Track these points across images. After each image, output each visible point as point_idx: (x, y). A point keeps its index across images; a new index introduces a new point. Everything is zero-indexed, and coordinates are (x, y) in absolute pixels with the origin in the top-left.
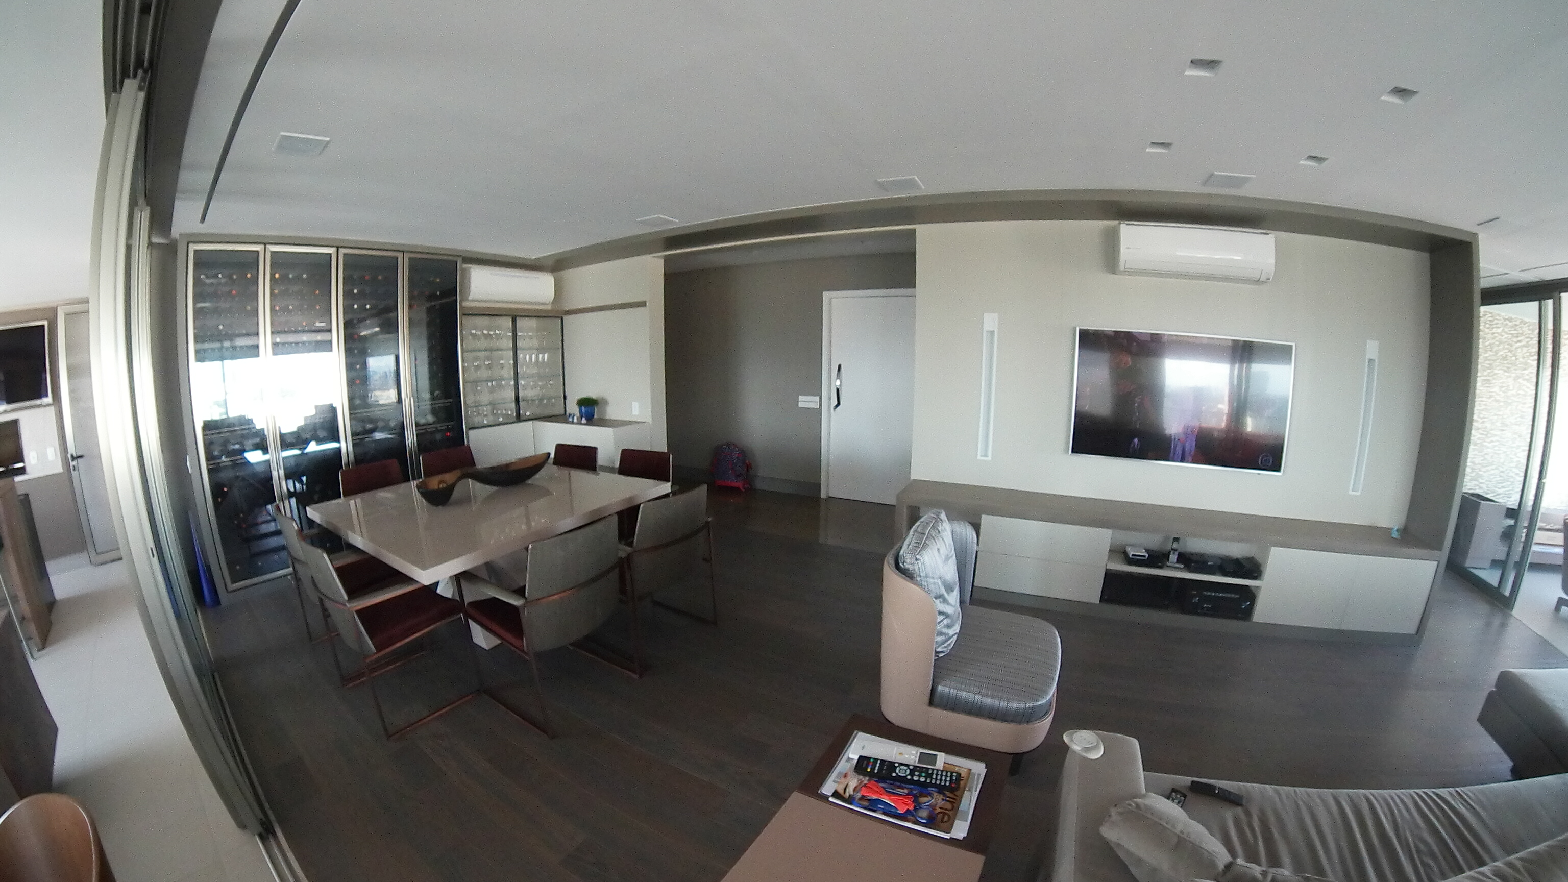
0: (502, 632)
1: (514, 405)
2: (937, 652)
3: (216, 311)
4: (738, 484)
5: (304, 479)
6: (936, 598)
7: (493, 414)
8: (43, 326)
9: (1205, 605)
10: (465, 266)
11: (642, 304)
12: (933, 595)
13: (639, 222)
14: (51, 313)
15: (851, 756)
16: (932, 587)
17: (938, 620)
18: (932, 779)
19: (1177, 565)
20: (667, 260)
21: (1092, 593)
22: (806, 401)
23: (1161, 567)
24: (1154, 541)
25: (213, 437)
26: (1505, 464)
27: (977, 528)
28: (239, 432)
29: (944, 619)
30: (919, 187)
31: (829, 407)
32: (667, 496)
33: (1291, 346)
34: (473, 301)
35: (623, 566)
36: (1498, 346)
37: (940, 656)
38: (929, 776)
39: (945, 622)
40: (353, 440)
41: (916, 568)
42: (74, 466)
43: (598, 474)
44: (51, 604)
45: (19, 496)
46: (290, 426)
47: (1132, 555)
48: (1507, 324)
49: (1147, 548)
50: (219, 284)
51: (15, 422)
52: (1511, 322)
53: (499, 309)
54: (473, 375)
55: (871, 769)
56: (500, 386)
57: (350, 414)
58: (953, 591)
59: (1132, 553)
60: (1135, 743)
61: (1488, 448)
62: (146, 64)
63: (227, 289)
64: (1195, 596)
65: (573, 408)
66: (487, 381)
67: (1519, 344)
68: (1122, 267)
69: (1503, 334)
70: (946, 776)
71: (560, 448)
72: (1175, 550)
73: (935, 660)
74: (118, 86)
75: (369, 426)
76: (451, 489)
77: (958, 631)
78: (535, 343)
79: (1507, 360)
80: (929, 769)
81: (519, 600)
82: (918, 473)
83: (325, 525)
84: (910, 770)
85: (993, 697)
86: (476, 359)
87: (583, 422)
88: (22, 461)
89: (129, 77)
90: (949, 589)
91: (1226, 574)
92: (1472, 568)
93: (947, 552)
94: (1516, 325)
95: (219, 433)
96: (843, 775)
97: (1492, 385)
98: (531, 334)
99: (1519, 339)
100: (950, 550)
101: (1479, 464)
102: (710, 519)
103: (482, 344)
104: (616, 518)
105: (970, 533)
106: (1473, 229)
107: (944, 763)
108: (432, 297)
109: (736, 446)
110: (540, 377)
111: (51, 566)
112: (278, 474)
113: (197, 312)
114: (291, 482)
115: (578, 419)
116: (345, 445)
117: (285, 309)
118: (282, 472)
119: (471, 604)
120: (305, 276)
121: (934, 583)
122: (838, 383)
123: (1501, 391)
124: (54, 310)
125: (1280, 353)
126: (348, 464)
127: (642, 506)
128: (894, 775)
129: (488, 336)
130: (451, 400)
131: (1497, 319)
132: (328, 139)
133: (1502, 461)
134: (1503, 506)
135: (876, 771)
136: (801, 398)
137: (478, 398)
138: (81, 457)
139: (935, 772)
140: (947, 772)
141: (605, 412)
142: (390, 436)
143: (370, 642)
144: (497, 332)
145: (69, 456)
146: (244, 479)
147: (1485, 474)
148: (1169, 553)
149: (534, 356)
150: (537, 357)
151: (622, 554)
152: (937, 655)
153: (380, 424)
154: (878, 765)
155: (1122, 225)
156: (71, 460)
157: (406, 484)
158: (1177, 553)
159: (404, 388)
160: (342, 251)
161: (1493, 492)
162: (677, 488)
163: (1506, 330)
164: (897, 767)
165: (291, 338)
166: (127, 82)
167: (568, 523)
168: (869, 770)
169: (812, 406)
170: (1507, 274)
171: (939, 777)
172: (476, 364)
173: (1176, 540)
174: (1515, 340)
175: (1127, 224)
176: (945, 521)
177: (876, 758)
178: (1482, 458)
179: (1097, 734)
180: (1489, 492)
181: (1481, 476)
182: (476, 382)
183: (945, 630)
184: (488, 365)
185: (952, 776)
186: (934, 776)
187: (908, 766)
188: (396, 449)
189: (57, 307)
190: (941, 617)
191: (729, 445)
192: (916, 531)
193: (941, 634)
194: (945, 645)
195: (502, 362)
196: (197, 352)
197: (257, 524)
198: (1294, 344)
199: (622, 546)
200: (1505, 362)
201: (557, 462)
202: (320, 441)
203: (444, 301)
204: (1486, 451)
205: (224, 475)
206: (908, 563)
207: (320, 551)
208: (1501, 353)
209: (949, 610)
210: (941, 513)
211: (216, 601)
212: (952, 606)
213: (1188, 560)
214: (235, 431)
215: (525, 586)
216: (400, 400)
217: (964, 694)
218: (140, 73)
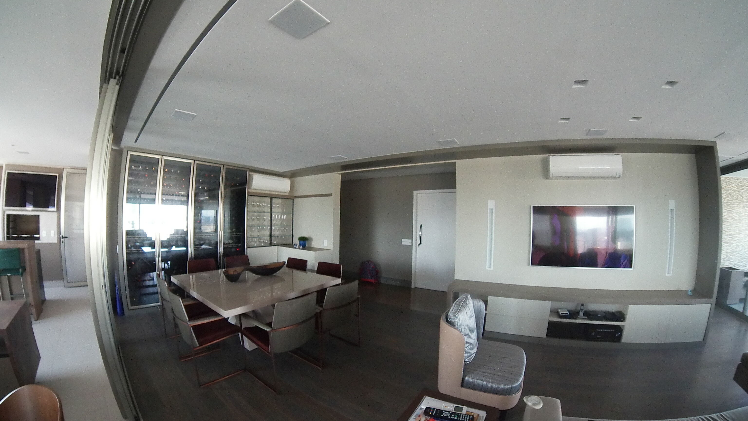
0: (260, 343)
1: (269, 238)
2: (465, 361)
3: (138, 182)
4: (372, 280)
5: (169, 262)
6: (465, 335)
7: (259, 242)
8: (56, 176)
9: (598, 336)
10: (251, 173)
11: (331, 195)
12: (464, 334)
13: (331, 158)
14: (61, 171)
15: (422, 407)
16: (463, 330)
17: (466, 346)
18: (460, 418)
19: (584, 317)
20: (342, 175)
21: (542, 333)
22: (405, 242)
23: (576, 319)
24: (572, 306)
25: (130, 238)
26: (742, 250)
27: (486, 302)
28: (142, 238)
29: (469, 345)
30: (455, 143)
31: (416, 245)
32: (338, 285)
33: (633, 207)
34: (254, 189)
35: (318, 316)
36: (733, 193)
37: (467, 363)
38: (459, 416)
39: (470, 347)
40: (194, 248)
41: (456, 321)
42: (63, 241)
43: (307, 273)
44: (43, 301)
45: (36, 249)
46: (165, 237)
47: (562, 313)
48: (736, 182)
49: (569, 309)
50: (140, 170)
51: (38, 217)
52: (738, 180)
53: (264, 194)
54: (251, 223)
55: (432, 413)
56: (263, 229)
57: (194, 236)
58: (473, 332)
59: (561, 313)
60: (559, 401)
61: (733, 244)
62: (120, 74)
63: (143, 173)
64: (592, 332)
65: (296, 241)
66: (258, 226)
67: (743, 190)
68: (551, 176)
69: (735, 187)
70: (467, 417)
71: (289, 259)
72: (582, 310)
73: (464, 365)
74: (107, 81)
75: (202, 242)
76: (239, 275)
77: (476, 351)
78: (280, 210)
79: (738, 199)
80: (459, 413)
81: (269, 328)
82: (457, 277)
83: (178, 285)
84: (450, 414)
85: (492, 383)
86: (254, 216)
87: (300, 248)
88: (39, 234)
89: (112, 78)
90: (472, 331)
91: (607, 320)
92: (731, 304)
93: (470, 313)
94: (741, 181)
95: (133, 237)
96: (418, 415)
97: (732, 213)
98: (278, 206)
99: (743, 188)
100: (472, 312)
101: (730, 252)
102: (359, 297)
103: (257, 209)
104: (316, 293)
105: (482, 305)
106: (713, 140)
107: (467, 411)
108: (235, 185)
109: (371, 262)
110: (282, 226)
111: (46, 284)
112: (158, 259)
113: (129, 181)
114: (163, 263)
115: (298, 246)
116: (191, 250)
117: (168, 185)
118: (160, 259)
119: (245, 328)
120: (179, 172)
121: (465, 329)
122: (420, 233)
123: (736, 215)
124: (62, 170)
125: (629, 210)
126: (191, 259)
127: (328, 289)
128: (442, 416)
129: (259, 206)
130: (240, 234)
131: (732, 180)
132: (196, 114)
133: (740, 249)
134: (742, 271)
135: (434, 414)
136: (403, 240)
137: (253, 234)
138: (67, 237)
139: (462, 415)
140: (467, 415)
141: (311, 244)
142: (211, 248)
143: (196, 341)
144: (263, 204)
145: (61, 236)
146: (142, 260)
147: (733, 257)
148: (579, 312)
149: (279, 216)
150: (281, 217)
151: (318, 311)
152: (466, 362)
153: (207, 242)
154: (435, 411)
155: (550, 156)
156: (61, 238)
157: (216, 271)
158: (583, 311)
159: (219, 225)
160: (196, 162)
161: (737, 265)
162: (344, 281)
163: (736, 184)
164: (444, 412)
165: (170, 197)
166: (111, 80)
167: (293, 295)
168: (430, 413)
169: (408, 244)
170: (733, 158)
171: (464, 417)
172: (253, 218)
173: (583, 305)
174: (741, 188)
175: (553, 156)
176: (470, 299)
177: (434, 408)
178: (731, 249)
179: (540, 398)
180: (736, 265)
181: (731, 258)
182: (252, 226)
183: (470, 351)
184: (258, 219)
185: (469, 417)
186: (461, 417)
187: (449, 412)
188: (213, 254)
189: (64, 169)
190: (468, 345)
191: (368, 261)
192: (456, 304)
193: (467, 352)
194: (470, 358)
195: (265, 218)
196: (127, 198)
197: (145, 280)
198: (634, 206)
199: (317, 307)
200: (738, 200)
201: (287, 266)
202: (177, 246)
203: (240, 187)
204: (732, 246)
205: (133, 257)
206: (452, 318)
207: (178, 297)
208: (735, 196)
209: (471, 341)
210: (468, 295)
211: (123, 313)
212: (473, 339)
213: (589, 315)
214: (141, 237)
215: (272, 322)
216: (216, 231)
217: (478, 381)
218: (117, 77)
